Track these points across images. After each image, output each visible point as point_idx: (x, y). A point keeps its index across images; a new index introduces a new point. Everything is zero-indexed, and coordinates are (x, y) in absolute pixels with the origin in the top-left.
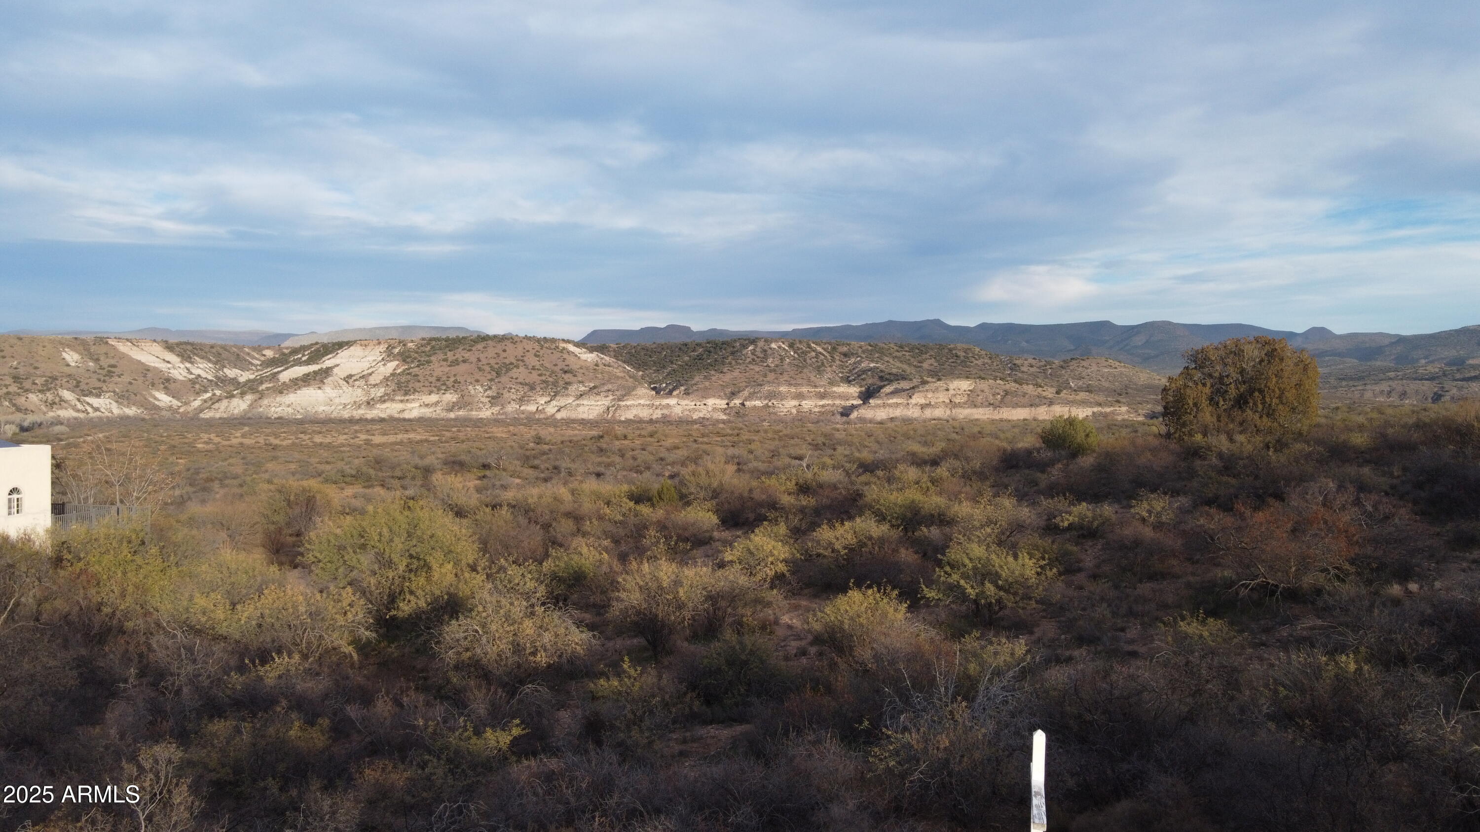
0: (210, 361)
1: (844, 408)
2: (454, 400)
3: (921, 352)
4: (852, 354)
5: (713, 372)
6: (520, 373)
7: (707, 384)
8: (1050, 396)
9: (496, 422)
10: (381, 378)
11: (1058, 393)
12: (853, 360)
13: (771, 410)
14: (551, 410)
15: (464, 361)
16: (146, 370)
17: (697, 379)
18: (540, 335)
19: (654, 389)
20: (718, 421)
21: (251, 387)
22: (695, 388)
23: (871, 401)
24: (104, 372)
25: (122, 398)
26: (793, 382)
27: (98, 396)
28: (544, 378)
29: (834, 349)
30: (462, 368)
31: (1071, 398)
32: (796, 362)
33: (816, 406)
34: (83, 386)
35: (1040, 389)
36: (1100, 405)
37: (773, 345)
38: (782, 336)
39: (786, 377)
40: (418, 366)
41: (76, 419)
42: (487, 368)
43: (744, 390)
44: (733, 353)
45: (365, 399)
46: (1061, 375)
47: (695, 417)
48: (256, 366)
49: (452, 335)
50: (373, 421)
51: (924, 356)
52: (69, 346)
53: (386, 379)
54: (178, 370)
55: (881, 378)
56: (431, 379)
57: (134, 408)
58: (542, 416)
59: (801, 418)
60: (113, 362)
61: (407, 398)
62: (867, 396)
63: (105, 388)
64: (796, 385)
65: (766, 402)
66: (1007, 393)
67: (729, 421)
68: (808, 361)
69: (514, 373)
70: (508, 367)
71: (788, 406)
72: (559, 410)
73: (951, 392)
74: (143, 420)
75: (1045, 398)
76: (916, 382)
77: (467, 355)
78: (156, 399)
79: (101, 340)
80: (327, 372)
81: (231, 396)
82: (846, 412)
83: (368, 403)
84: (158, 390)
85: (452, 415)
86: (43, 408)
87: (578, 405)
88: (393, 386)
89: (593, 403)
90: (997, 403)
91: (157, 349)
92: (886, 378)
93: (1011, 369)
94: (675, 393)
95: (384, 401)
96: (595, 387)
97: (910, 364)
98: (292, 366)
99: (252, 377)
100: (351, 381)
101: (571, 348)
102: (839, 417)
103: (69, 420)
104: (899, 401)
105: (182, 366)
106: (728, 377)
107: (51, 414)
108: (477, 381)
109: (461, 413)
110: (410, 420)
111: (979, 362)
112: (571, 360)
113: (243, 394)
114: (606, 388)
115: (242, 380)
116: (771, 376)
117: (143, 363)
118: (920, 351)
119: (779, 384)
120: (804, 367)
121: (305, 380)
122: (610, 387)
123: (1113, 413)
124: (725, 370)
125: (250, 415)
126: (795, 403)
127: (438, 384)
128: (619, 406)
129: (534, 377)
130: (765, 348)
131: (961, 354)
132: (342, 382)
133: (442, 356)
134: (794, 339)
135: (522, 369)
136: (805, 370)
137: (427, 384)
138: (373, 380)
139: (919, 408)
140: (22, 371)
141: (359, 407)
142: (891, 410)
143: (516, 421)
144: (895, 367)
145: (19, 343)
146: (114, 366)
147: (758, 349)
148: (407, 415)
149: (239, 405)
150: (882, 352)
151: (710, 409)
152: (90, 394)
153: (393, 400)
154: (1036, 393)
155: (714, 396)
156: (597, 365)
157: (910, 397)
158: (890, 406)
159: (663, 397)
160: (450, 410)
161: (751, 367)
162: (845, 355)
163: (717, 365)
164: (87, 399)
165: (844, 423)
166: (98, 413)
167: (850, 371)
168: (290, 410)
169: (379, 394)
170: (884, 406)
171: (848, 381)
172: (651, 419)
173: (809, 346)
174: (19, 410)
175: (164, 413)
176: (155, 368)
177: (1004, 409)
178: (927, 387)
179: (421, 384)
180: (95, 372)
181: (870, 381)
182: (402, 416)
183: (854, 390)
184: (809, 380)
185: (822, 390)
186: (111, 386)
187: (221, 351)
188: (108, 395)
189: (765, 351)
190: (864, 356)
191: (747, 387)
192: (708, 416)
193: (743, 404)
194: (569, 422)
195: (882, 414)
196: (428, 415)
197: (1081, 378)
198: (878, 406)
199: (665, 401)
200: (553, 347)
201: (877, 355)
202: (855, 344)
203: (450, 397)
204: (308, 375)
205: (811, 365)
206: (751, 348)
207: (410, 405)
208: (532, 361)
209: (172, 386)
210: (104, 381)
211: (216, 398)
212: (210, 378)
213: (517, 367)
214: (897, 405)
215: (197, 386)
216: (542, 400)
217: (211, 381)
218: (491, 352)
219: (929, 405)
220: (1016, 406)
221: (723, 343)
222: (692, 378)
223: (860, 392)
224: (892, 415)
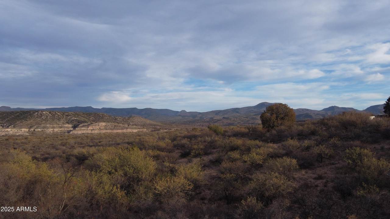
1: (68, 131)
3: (90, 115)
5: (23, 121)
7: (21, 124)
8: (127, 127)
11: (128, 126)
17: (18, 123)
19: (1, 126)
22: (17, 125)
23: (76, 129)
26: (51, 123)
29: (64, 114)
31: (132, 127)
32: (52, 118)
33: (59, 130)
36: (139, 129)
37: (44, 113)
38: (47, 110)
39: (49, 122)
43: (35, 126)
44: (30, 115)
46: (128, 121)
47: (17, 134)
55: (78, 122)
62: (75, 127)
64: (52, 124)
66: (115, 126)
68: (56, 117)
71: (50, 131)
73: (100, 126)
75: (125, 127)
76: (89, 123)
90: (112, 129)
92: (80, 122)
94: (10, 127)
97: (86, 118)
102: (67, 133)
106: (29, 122)
111: (106, 118)
116: (44, 122)
119: (47, 124)
124: (28, 120)
126: (52, 129)
130: (42, 113)
131: (101, 116)
134: (51, 111)
136: (55, 120)
139: (91, 130)
142: (82, 131)
144: (82, 119)
150: (78, 115)
151: (23, 132)
154: (123, 126)
155: (24, 128)
157: (88, 127)
159: (5, 128)
161: (37, 119)
162: (67, 116)
165: (69, 135)
167: (69, 120)
170: (80, 130)
171: (68, 123)
173: (56, 113)
177: (115, 130)
178: (93, 124)
181: (75, 123)
183: (70, 126)
184: (56, 123)
185: (61, 126)
190: (73, 116)
191: (36, 125)
192: (22, 134)
193: (34, 130)
195: (80, 132)
197: (133, 122)
198: (78, 130)
199: (6, 130)
201: (77, 116)
202: (70, 113)
206: (36, 113)
214: (84, 130)
219: (94, 130)
220: (118, 129)
221: (26, 112)
222: (16, 122)
223: (72, 126)
224: (83, 133)
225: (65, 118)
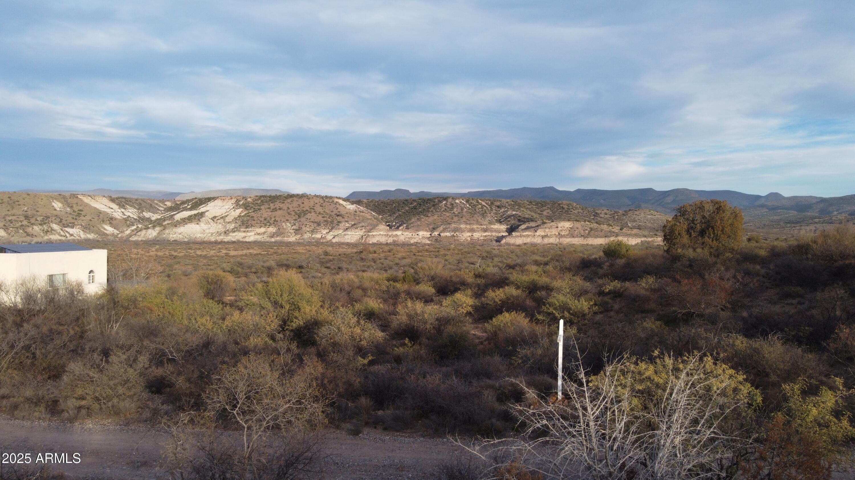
0: (135, 208)
1: (498, 237)
2: (274, 231)
4: (503, 206)
5: (422, 216)
6: (312, 216)
7: (419, 223)
8: (617, 231)
9: (299, 244)
10: (233, 218)
11: (621, 229)
12: (503, 210)
13: (456, 238)
14: (329, 237)
15: (280, 209)
16: (99, 213)
17: (413, 220)
18: (323, 194)
19: (388, 225)
20: (425, 244)
21: (158, 223)
22: (412, 225)
23: (513, 233)
24: (76, 214)
25: (86, 228)
26: (468, 222)
27: (72, 227)
28: (325, 219)
29: (492, 203)
30: (279, 213)
31: (629, 232)
32: (470, 211)
33: (481, 236)
34: (64, 222)
35: (611, 227)
36: (645, 236)
37: (457, 201)
38: (462, 196)
39: (464, 219)
40: (254, 212)
41: (60, 240)
42: (293, 213)
43: (440, 226)
44: (434, 205)
45: (223, 230)
46: (623, 220)
47: (412, 242)
48: (161, 211)
49: (273, 194)
50: (228, 243)
51: (544, 208)
52: (56, 199)
53: (236, 219)
54: (117, 213)
55: (519, 220)
56: (261, 219)
57: (93, 235)
58: (324, 241)
59: (473, 243)
60: (81, 208)
61: (247, 229)
62: (511, 230)
63: (76, 223)
64: (470, 224)
65: (453, 233)
66: (591, 229)
67: (432, 244)
68: (477, 210)
69: (309, 216)
70: (305, 213)
71: (465, 236)
72: (334, 237)
73: (560, 229)
74: (98, 241)
75: (613, 232)
76: (539, 222)
77: (281, 205)
78: (105, 229)
79: (74, 196)
80: (202, 214)
81: (147, 228)
82: (499, 240)
83: (225, 233)
84: (106, 224)
85: (273, 240)
86: (42, 234)
87: (345, 235)
88: (239, 223)
89: (353, 233)
90: (586, 235)
91: (106, 201)
92: (522, 220)
93: (594, 215)
94: (400, 228)
95: (234, 232)
96: (354, 224)
97: (535, 212)
98: (182, 211)
99: (159, 217)
100: (215, 220)
101: (341, 202)
102: (494, 242)
103: (56, 241)
104: (529, 233)
105: (119, 211)
106: (431, 219)
107: (46, 238)
108: (287, 220)
109: (278, 239)
110: (249, 242)
111: (576, 212)
112: (341, 209)
113: (154, 227)
114: (361, 225)
115: (153, 219)
116: (456, 219)
117: (97, 209)
118: (541, 205)
119: (460, 223)
120: (475, 214)
121: (190, 219)
122: (363, 224)
123: (653, 241)
124: (429, 215)
125: (158, 239)
126: (469, 234)
127: (265, 222)
128: (368, 236)
129: (320, 218)
130: (453, 202)
131: (566, 207)
132: (210, 221)
133: (267, 206)
134: (469, 197)
135: (313, 214)
136: (475, 216)
137: (259, 222)
138: (228, 219)
139: (541, 238)
140: (29, 213)
141: (220, 235)
142: (525, 239)
143: (310, 244)
144: (527, 214)
145: (28, 197)
146: (81, 211)
147: (448, 203)
148: (247, 240)
149: (152, 233)
150: (519, 205)
151: (421, 237)
152: (68, 226)
153: (239, 231)
154: (608, 230)
155: (423, 230)
156: (356, 212)
157: (536, 231)
158: (524, 236)
159: (393, 230)
160: (272, 237)
161: (444, 213)
162: (498, 207)
163: (425, 212)
164: (66, 229)
165: (498, 246)
166: (72, 237)
167: (501, 216)
168: (181, 236)
169: (232, 227)
170: (521, 236)
171: (500, 222)
172: (387, 243)
173: (478, 202)
174: (28, 235)
175: (110, 237)
176: (104, 212)
177: (590, 239)
178: (545, 225)
179: (255, 222)
180: (70, 214)
181: (513, 222)
182: (244, 240)
183: (503, 227)
184: (477, 221)
185: (485, 227)
186: (80, 222)
187: (142, 202)
188: (78, 227)
189: (453, 204)
190: (509, 207)
191: (442, 225)
192: (419, 241)
193: (439, 235)
194: (340, 244)
195: (519, 241)
196: (259, 240)
197: (634, 221)
198: (517, 236)
199: (395, 233)
200: (331, 201)
201: (517, 207)
202: (504, 201)
203: (272, 229)
204: (191, 216)
205: (479, 213)
206: (444, 202)
207: (249, 234)
208: (318, 209)
209: (114, 222)
210: (76, 219)
211: (139, 229)
212: (135, 217)
213: (310, 212)
214: (528, 236)
215: (128, 222)
216: (324, 232)
217: (136, 219)
218: (295, 204)
219: (546, 236)
220: (596, 237)
221: (428, 200)
222: (410, 219)
223: (507, 228)
224: (525, 242)
225: (494, 211)
